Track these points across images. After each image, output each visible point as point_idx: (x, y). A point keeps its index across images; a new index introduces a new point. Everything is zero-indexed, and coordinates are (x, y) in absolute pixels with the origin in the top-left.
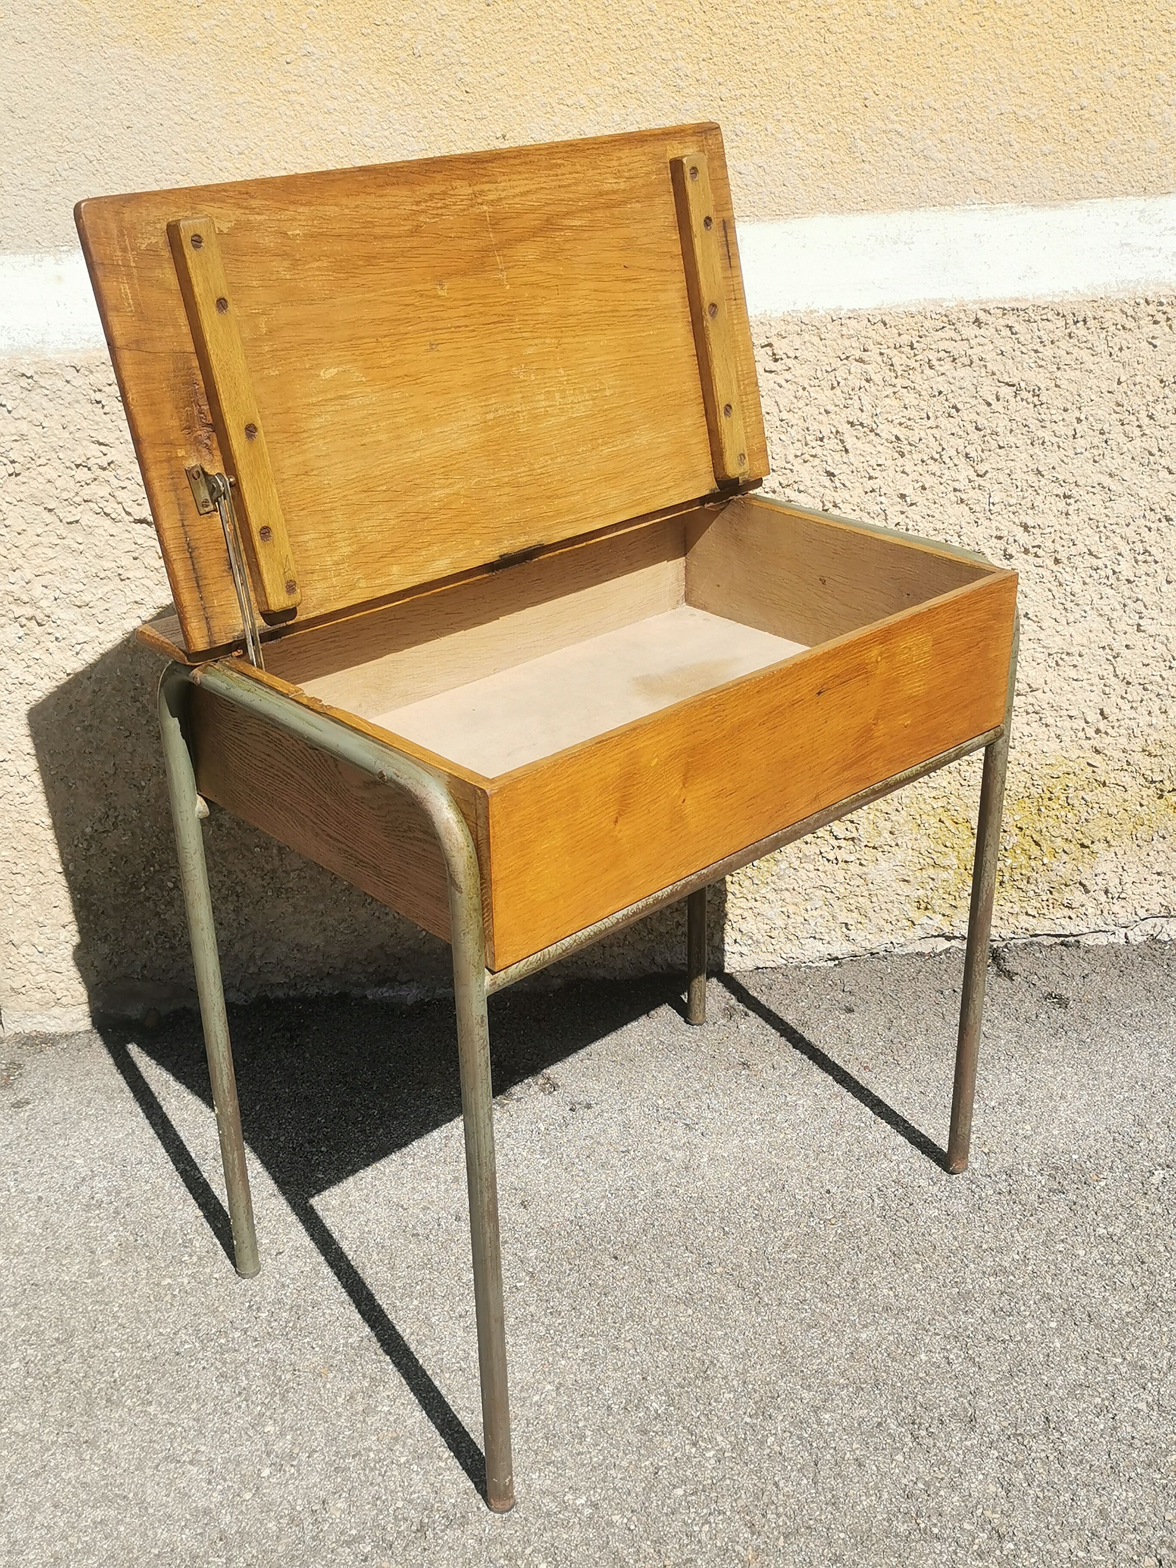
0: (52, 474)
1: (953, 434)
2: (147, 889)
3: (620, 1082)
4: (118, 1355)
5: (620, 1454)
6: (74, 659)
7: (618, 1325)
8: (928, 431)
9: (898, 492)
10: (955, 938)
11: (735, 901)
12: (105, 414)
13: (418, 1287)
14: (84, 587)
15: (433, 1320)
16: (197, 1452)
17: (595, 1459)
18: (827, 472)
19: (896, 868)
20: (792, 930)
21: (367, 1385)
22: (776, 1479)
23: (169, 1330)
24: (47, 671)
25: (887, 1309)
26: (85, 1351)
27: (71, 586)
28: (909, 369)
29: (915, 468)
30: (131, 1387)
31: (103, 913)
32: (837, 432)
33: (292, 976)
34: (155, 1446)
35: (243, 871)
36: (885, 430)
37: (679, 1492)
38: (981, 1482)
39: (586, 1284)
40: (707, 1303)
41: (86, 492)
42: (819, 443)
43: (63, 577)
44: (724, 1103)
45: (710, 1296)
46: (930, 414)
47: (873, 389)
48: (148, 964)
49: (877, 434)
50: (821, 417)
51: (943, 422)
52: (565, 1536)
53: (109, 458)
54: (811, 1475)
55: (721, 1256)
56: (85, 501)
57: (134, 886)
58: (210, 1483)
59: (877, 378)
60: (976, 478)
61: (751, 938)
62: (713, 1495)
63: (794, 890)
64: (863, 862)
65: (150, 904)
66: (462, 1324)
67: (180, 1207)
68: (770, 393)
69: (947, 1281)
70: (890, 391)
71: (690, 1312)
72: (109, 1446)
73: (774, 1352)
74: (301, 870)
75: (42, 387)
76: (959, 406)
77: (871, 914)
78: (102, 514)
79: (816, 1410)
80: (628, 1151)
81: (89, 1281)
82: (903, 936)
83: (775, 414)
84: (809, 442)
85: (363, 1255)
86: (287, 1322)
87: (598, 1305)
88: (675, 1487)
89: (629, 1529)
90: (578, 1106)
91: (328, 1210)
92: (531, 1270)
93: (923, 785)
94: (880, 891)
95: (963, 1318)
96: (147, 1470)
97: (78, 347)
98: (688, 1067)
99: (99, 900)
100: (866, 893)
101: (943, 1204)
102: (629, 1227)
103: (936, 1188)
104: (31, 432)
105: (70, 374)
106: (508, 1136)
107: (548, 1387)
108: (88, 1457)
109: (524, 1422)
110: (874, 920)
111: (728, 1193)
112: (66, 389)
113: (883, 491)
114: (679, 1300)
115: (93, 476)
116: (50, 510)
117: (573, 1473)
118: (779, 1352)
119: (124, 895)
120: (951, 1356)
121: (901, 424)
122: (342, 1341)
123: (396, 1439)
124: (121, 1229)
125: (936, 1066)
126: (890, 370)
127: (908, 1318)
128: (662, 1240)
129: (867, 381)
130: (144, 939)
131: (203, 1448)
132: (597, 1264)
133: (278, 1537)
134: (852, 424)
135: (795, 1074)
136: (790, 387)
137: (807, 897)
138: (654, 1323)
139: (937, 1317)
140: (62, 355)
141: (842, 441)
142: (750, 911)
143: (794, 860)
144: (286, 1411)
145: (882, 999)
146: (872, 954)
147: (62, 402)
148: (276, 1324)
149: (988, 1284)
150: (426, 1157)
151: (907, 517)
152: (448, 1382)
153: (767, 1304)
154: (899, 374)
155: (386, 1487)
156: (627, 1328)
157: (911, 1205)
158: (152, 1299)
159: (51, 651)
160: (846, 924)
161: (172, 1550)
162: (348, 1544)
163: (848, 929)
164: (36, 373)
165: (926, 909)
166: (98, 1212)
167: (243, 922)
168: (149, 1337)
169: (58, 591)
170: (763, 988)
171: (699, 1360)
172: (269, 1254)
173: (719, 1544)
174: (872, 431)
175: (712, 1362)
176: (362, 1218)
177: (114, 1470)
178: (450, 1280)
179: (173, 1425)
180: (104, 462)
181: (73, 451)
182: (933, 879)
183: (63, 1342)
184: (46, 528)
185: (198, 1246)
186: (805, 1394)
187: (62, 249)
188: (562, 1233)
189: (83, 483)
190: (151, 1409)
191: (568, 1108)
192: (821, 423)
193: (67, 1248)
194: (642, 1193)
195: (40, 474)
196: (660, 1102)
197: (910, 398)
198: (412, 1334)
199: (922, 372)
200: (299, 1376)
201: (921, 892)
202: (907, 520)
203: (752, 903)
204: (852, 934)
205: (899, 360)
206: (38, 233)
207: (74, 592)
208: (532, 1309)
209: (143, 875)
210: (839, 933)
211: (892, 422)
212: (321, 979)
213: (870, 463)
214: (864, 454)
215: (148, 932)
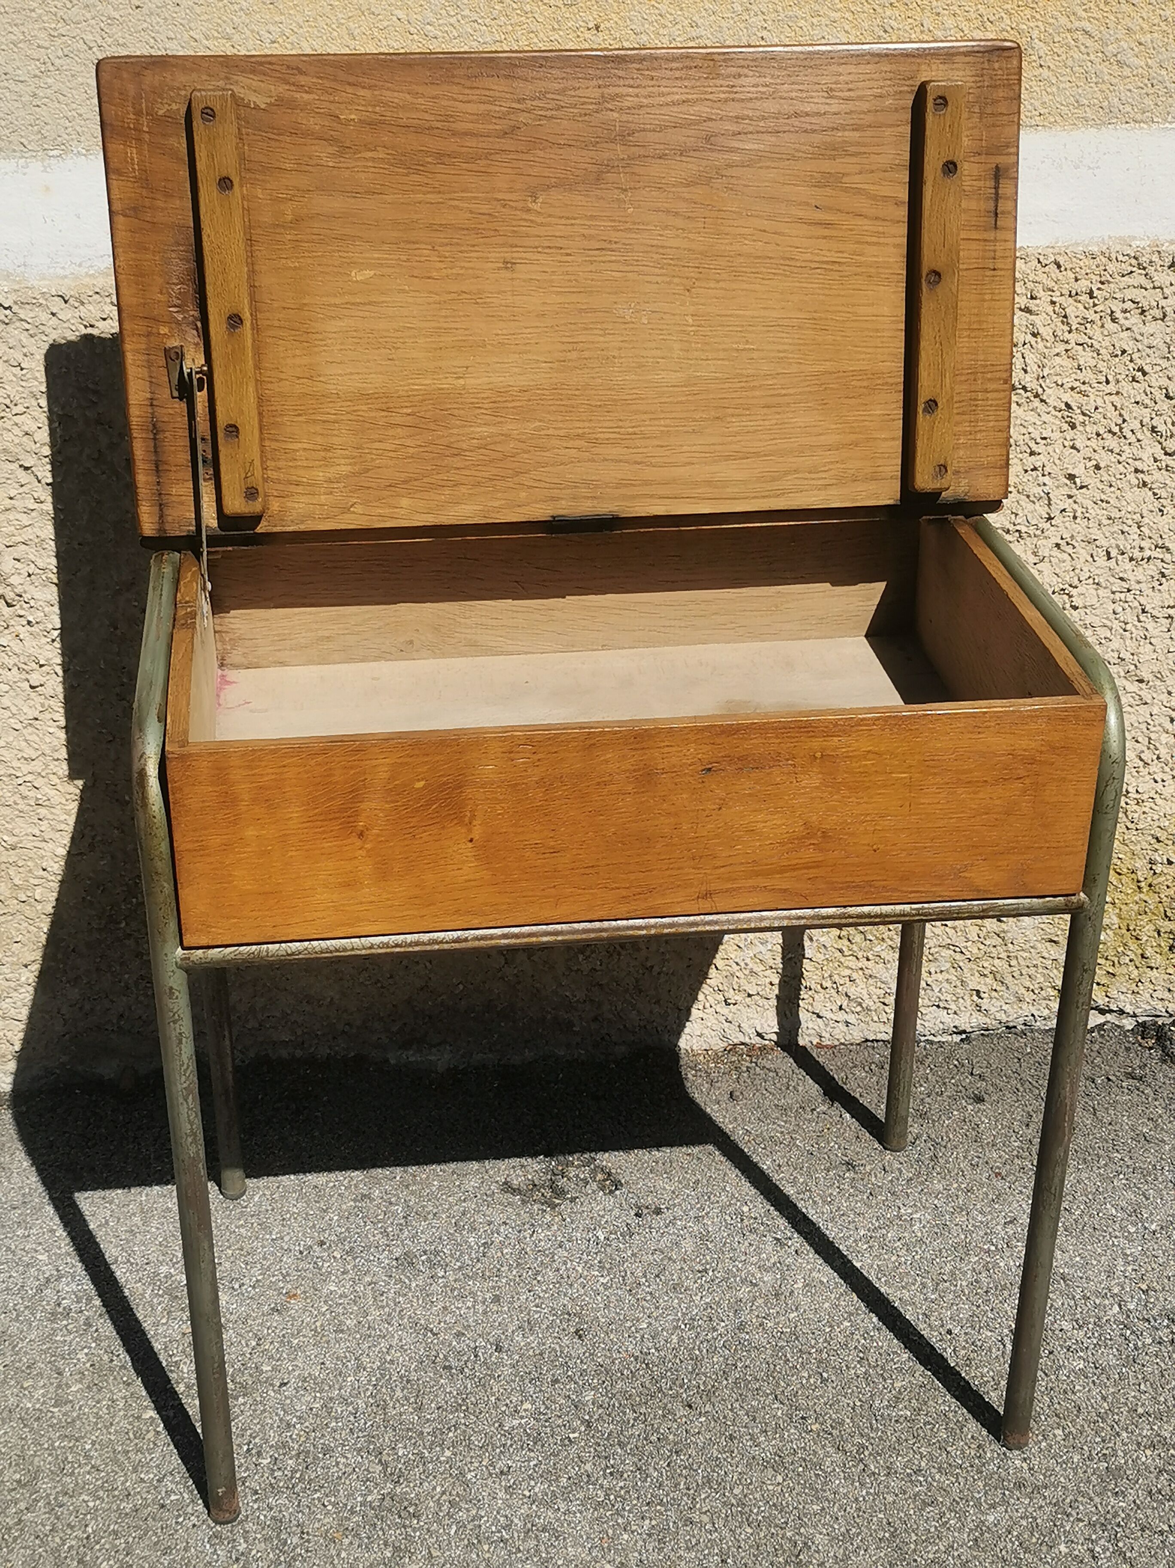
1: (1137, 403)
2: (127, 924)
3: (697, 1182)
4: (91, 1504)
6: (48, 647)
7: (692, 1491)
8: (1106, 398)
9: (1065, 471)
10: (1111, 1011)
11: (842, 959)
13: (451, 1434)
15: (469, 1477)
19: (1042, 926)
21: (389, 1555)
23: (151, 1476)
24: (16, 660)
25: (1019, 1485)
26: (52, 1497)
27: (48, 562)
28: (1086, 321)
29: (1089, 443)
30: (107, 1546)
31: (73, 951)
33: (299, 1032)
36: (1053, 395)
39: (654, 1438)
40: (801, 1469)
43: (39, 551)
44: (823, 1213)
45: (805, 1460)
46: (1110, 378)
47: (1041, 345)
49: (1042, 401)
51: (1126, 387)
55: (818, 1410)
59: (1046, 332)
60: (1164, 457)
61: (860, 1004)
65: (130, 942)
66: (503, 1484)
67: (164, 1321)
69: (1094, 1453)
70: (1061, 348)
71: (780, 1479)
73: (881, 1534)
76: (1147, 368)
77: (1009, 980)
80: (706, 1270)
81: (56, 1410)
85: (384, 1390)
86: (294, 1471)
87: (668, 1465)
90: (645, 1211)
91: (342, 1331)
92: (587, 1417)
94: (1021, 953)
95: (1113, 1501)
97: (67, 273)
98: (779, 1166)
100: (1004, 955)
102: (706, 1368)
103: (1082, 1333)
104: (7, 374)
105: (56, 305)
110: (1012, 987)
111: (828, 1330)
112: (51, 322)
113: (1047, 470)
114: (766, 1464)
116: (27, 471)
118: (887, 1535)
119: (100, 930)
120: (1097, 1549)
121: (1072, 389)
122: (359, 1499)
124: (93, 1345)
125: (1084, 1175)
126: (1063, 322)
127: (1045, 1497)
128: (746, 1385)
129: (1034, 335)
130: (122, 984)
132: (668, 1413)
135: (911, 1179)
137: (930, 957)
138: (736, 1491)
139: (1080, 1499)
140: (47, 282)
142: (861, 972)
145: (1019, 1086)
146: (1007, 1027)
148: (280, 1473)
149: (1144, 1459)
150: (460, 1268)
151: (1075, 502)
152: (487, 1555)
153: (874, 1473)
154: (1073, 328)
156: (703, 1496)
157: (1051, 1353)
158: (131, 1436)
159: (21, 637)
160: (978, 992)
163: (980, 997)
164: (15, 303)
166: (65, 1322)
168: (128, 1484)
170: (873, 1066)
171: (790, 1540)
172: (271, 1385)
174: (1037, 396)
175: (805, 1544)
176: (383, 1344)
183: (25, 1485)
185: (185, 1370)
187: (51, 153)
188: (625, 1372)
191: (633, 1213)
193: (28, 1367)
194: (723, 1324)
195: (17, 424)
196: (745, 1209)
197: (1086, 357)
198: (444, 1493)
199: (1103, 326)
200: (308, 1541)
202: (1076, 506)
203: (863, 963)
204: (985, 1004)
205: (1074, 310)
206: (23, 134)
208: (588, 1467)
210: (969, 1002)
211: (1062, 385)
212: (334, 1038)
213: (1032, 435)
214: (1025, 424)
215: (127, 976)
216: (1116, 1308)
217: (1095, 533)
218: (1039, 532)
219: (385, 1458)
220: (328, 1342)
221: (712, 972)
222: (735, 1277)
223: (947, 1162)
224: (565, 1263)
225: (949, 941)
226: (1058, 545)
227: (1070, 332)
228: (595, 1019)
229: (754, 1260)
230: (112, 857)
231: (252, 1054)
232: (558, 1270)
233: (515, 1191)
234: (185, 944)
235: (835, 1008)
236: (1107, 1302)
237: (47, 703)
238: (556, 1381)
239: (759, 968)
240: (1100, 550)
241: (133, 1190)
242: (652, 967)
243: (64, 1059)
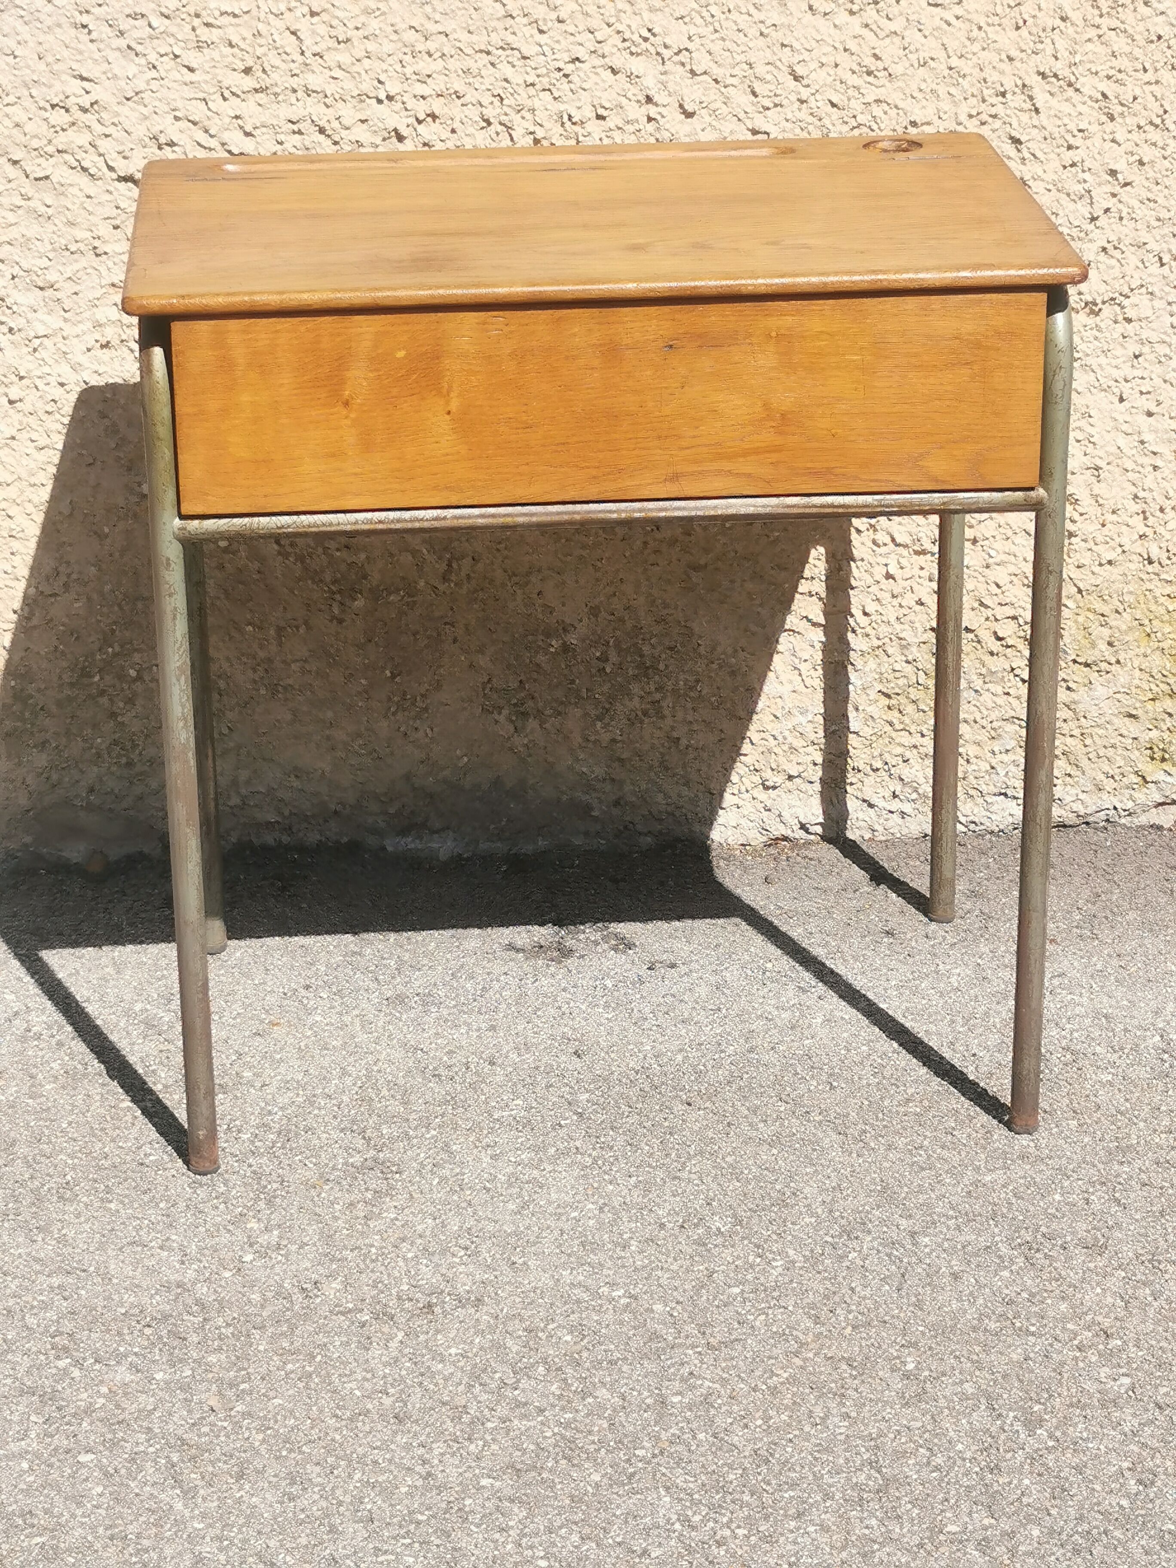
0: (21, 117)
2: (102, 678)
5: (669, 1260)
6: (30, 358)
7: (683, 1159)
9: (1106, 167)
11: (894, 734)
12: (92, 41)
13: (437, 1120)
14: (49, 263)
15: (454, 1148)
16: (168, 1239)
17: (639, 1263)
18: (1011, 138)
19: (1118, 696)
20: (974, 782)
22: (853, 1285)
23: (130, 1144)
25: (1023, 1157)
27: (33, 262)
29: (1130, 136)
30: (86, 1188)
31: (42, 709)
32: (1024, 85)
34: (119, 1233)
35: (228, 659)
36: (1087, 84)
37: (736, 1290)
38: (1098, 1294)
39: (648, 1124)
40: (798, 1145)
41: (61, 141)
42: (1000, 99)
43: (24, 249)
45: (803, 1140)
46: (1147, 66)
47: (1071, 31)
48: (97, 787)
49: (1077, 90)
50: (1002, 66)
52: (596, 1318)
53: (92, 97)
54: (896, 1284)
55: (823, 1106)
56: (59, 151)
57: (85, 674)
58: (183, 1263)
59: (1075, 16)
61: (916, 790)
62: (776, 1294)
63: (976, 722)
64: (1071, 684)
65: (104, 701)
66: (489, 1152)
67: (140, 1041)
68: (935, 33)
69: (1107, 1136)
70: (1092, 33)
71: (775, 1151)
72: (64, 1232)
73: (872, 1188)
74: (306, 661)
75: (17, 6)
77: (1084, 763)
78: (79, 168)
79: (913, 1234)
80: (719, 1009)
82: (1131, 798)
83: (942, 60)
84: (987, 98)
85: (369, 1090)
86: (274, 1143)
87: (661, 1142)
88: (730, 1287)
89: (672, 1315)
90: (659, 965)
91: (327, 1049)
92: (580, 1110)
93: (1153, 576)
94: (1097, 730)
95: (1117, 1167)
96: (110, 1252)
98: (811, 933)
99: (39, 690)
100: (1076, 732)
101: (1120, 1070)
102: (710, 1078)
103: (1116, 1056)
106: (564, 990)
107: (591, 1206)
108: (40, 1239)
109: (556, 1233)
110: (1088, 772)
111: (843, 1052)
113: (1087, 165)
114: (763, 1142)
115: (71, 119)
116: (15, 162)
117: (611, 1273)
118: (879, 1188)
119: (72, 685)
120: (1092, 1198)
121: (1109, 77)
122: (341, 1161)
123: (403, 1240)
124: (67, 1058)
126: (1092, 6)
127: (1047, 1165)
128: (749, 1090)
129: (1063, 19)
130: (94, 751)
131: (174, 1237)
132: (664, 1108)
133: (262, 1305)
134: (1043, 75)
135: (955, 944)
136: (962, 26)
137: (993, 733)
138: (728, 1159)
139: (1084, 1166)
141: (1031, 98)
142: (915, 751)
143: (975, 677)
144: (272, 1213)
146: (1087, 823)
147: (39, 25)
150: (455, 1006)
151: (1120, 202)
153: (873, 1149)
154: (1104, 11)
155: (389, 1275)
156: (694, 1162)
158: (109, 1119)
161: (141, 1312)
162: (342, 1313)
165: (1163, 760)
166: (36, 1043)
167: (225, 731)
169: (17, 267)
171: (779, 1191)
172: (252, 1087)
173: (774, 1330)
174: (1070, 85)
175: (794, 1194)
176: (370, 1058)
177: (70, 1250)
178: (478, 1115)
179: (138, 1219)
180: (86, 101)
181: (50, 87)
182: (1170, 715)
184: (9, 186)
185: (163, 1075)
186: (904, 1223)
188: (624, 1080)
189: (58, 129)
190: (112, 1206)
191: (645, 967)
192: (1002, 73)
196: (769, 965)
197: (1120, 43)
198: (427, 1158)
200: (288, 1187)
201: (1154, 734)
202: (1121, 206)
207: (36, 269)
208: (578, 1144)
209: (98, 657)
211: (1097, 73)
212: (326, 821)
213: (1068, 127)
214: (1060, 115)
215: (99, 740)
216: (1158, 1038)
217: (1144, 236)
218: (1082, 235)
219: (368, 1133)
220: (313, 1057)
221: (746, 748)
222: (749, 1014)
223: (998, 931)
224: (568, 1003)
225: (1013, 714)
226: (1104, 249)
227: (1101, 16)
228: (617, 803)
229: (773, 1002)
230: (89, 599)
231: (233, 840)
232: (560, 1008)
233: (518, 950)
234: (184, 511)
235: (888, 794)
236: (1148, 1033)
237: (25, 420)
238: (551, 1086)
239: (798, 743)
240: (1151, 255)
241: (104, 948)
242: (678, 739)
243: (28, 839)
